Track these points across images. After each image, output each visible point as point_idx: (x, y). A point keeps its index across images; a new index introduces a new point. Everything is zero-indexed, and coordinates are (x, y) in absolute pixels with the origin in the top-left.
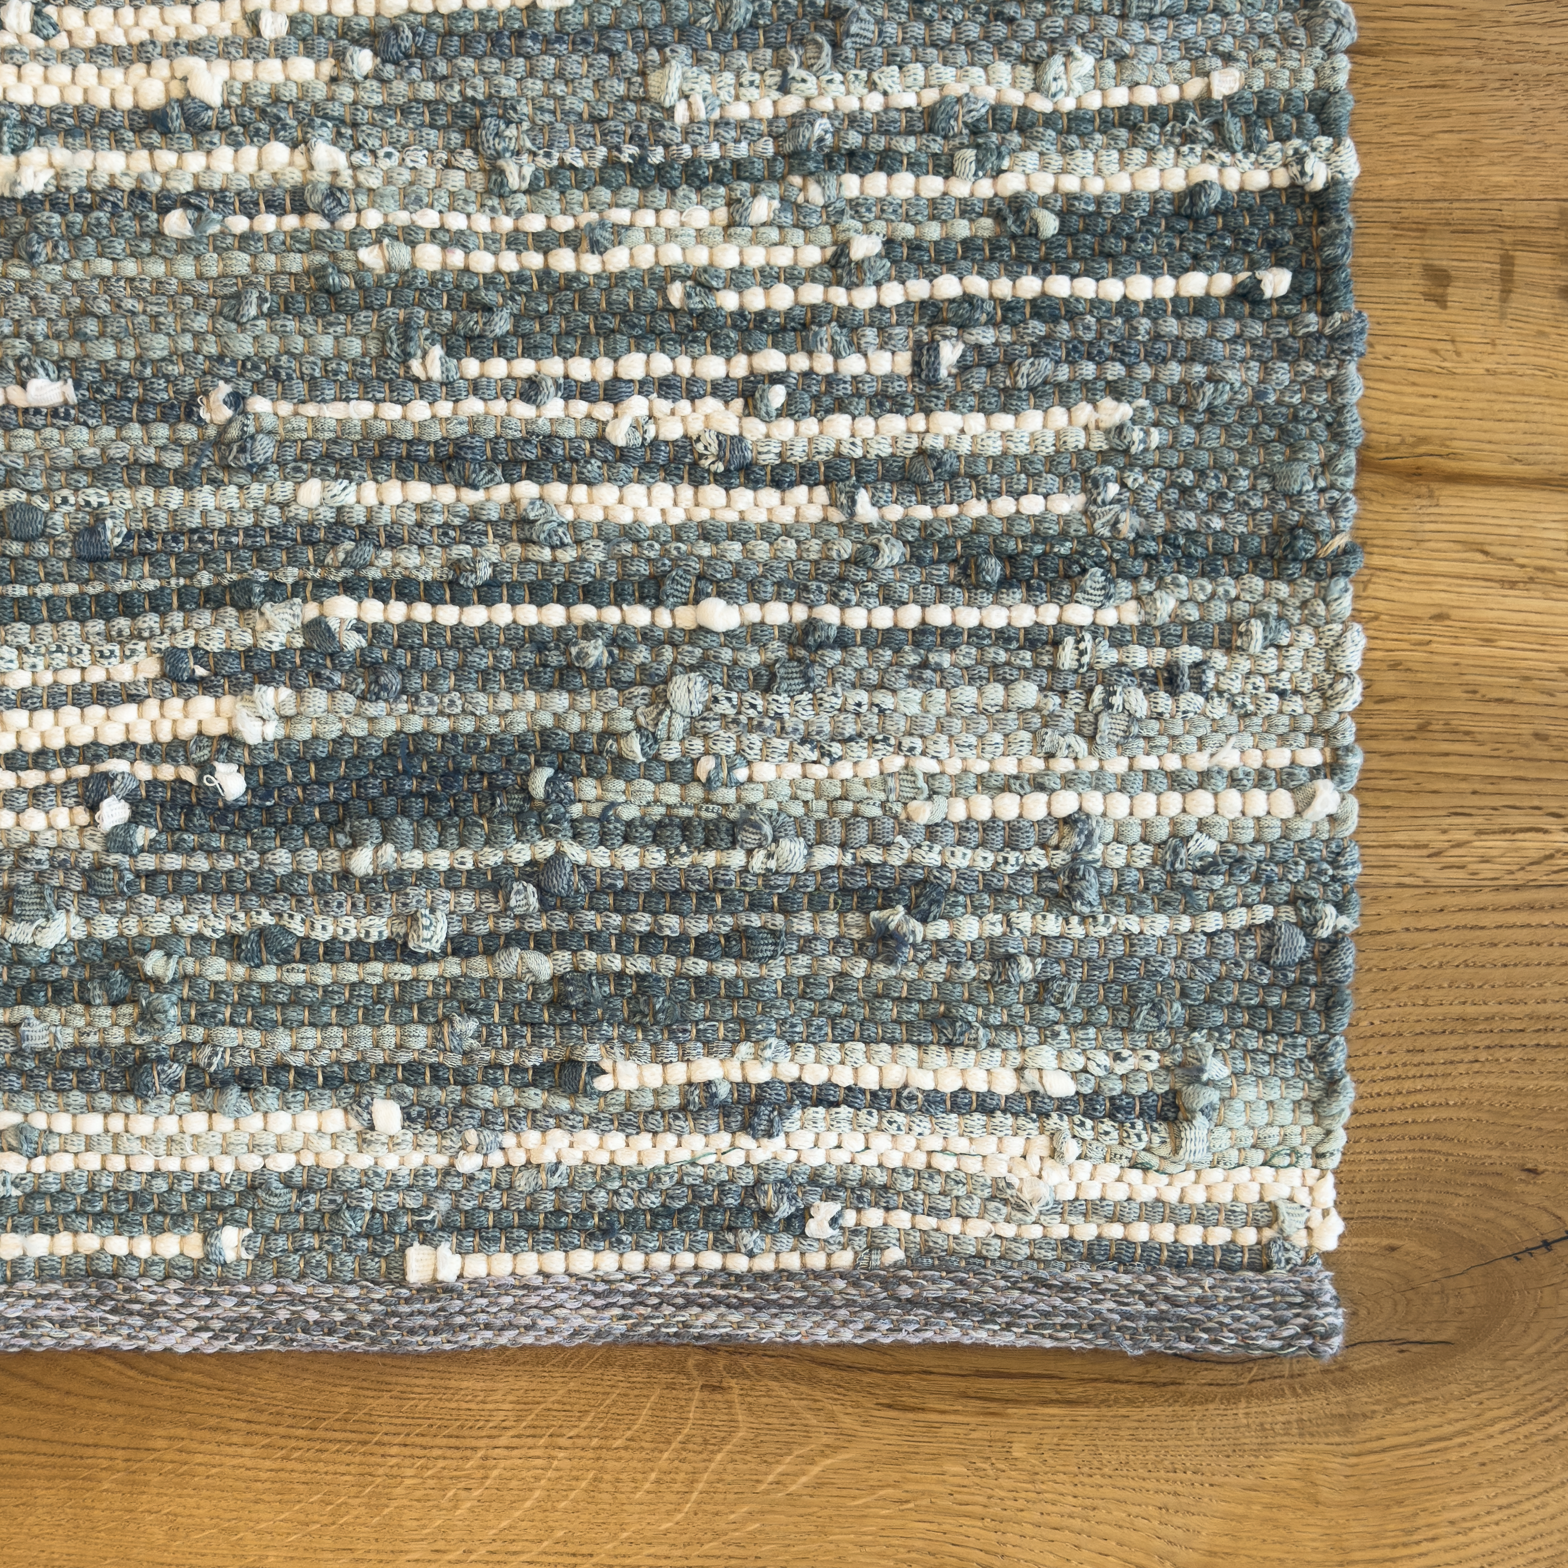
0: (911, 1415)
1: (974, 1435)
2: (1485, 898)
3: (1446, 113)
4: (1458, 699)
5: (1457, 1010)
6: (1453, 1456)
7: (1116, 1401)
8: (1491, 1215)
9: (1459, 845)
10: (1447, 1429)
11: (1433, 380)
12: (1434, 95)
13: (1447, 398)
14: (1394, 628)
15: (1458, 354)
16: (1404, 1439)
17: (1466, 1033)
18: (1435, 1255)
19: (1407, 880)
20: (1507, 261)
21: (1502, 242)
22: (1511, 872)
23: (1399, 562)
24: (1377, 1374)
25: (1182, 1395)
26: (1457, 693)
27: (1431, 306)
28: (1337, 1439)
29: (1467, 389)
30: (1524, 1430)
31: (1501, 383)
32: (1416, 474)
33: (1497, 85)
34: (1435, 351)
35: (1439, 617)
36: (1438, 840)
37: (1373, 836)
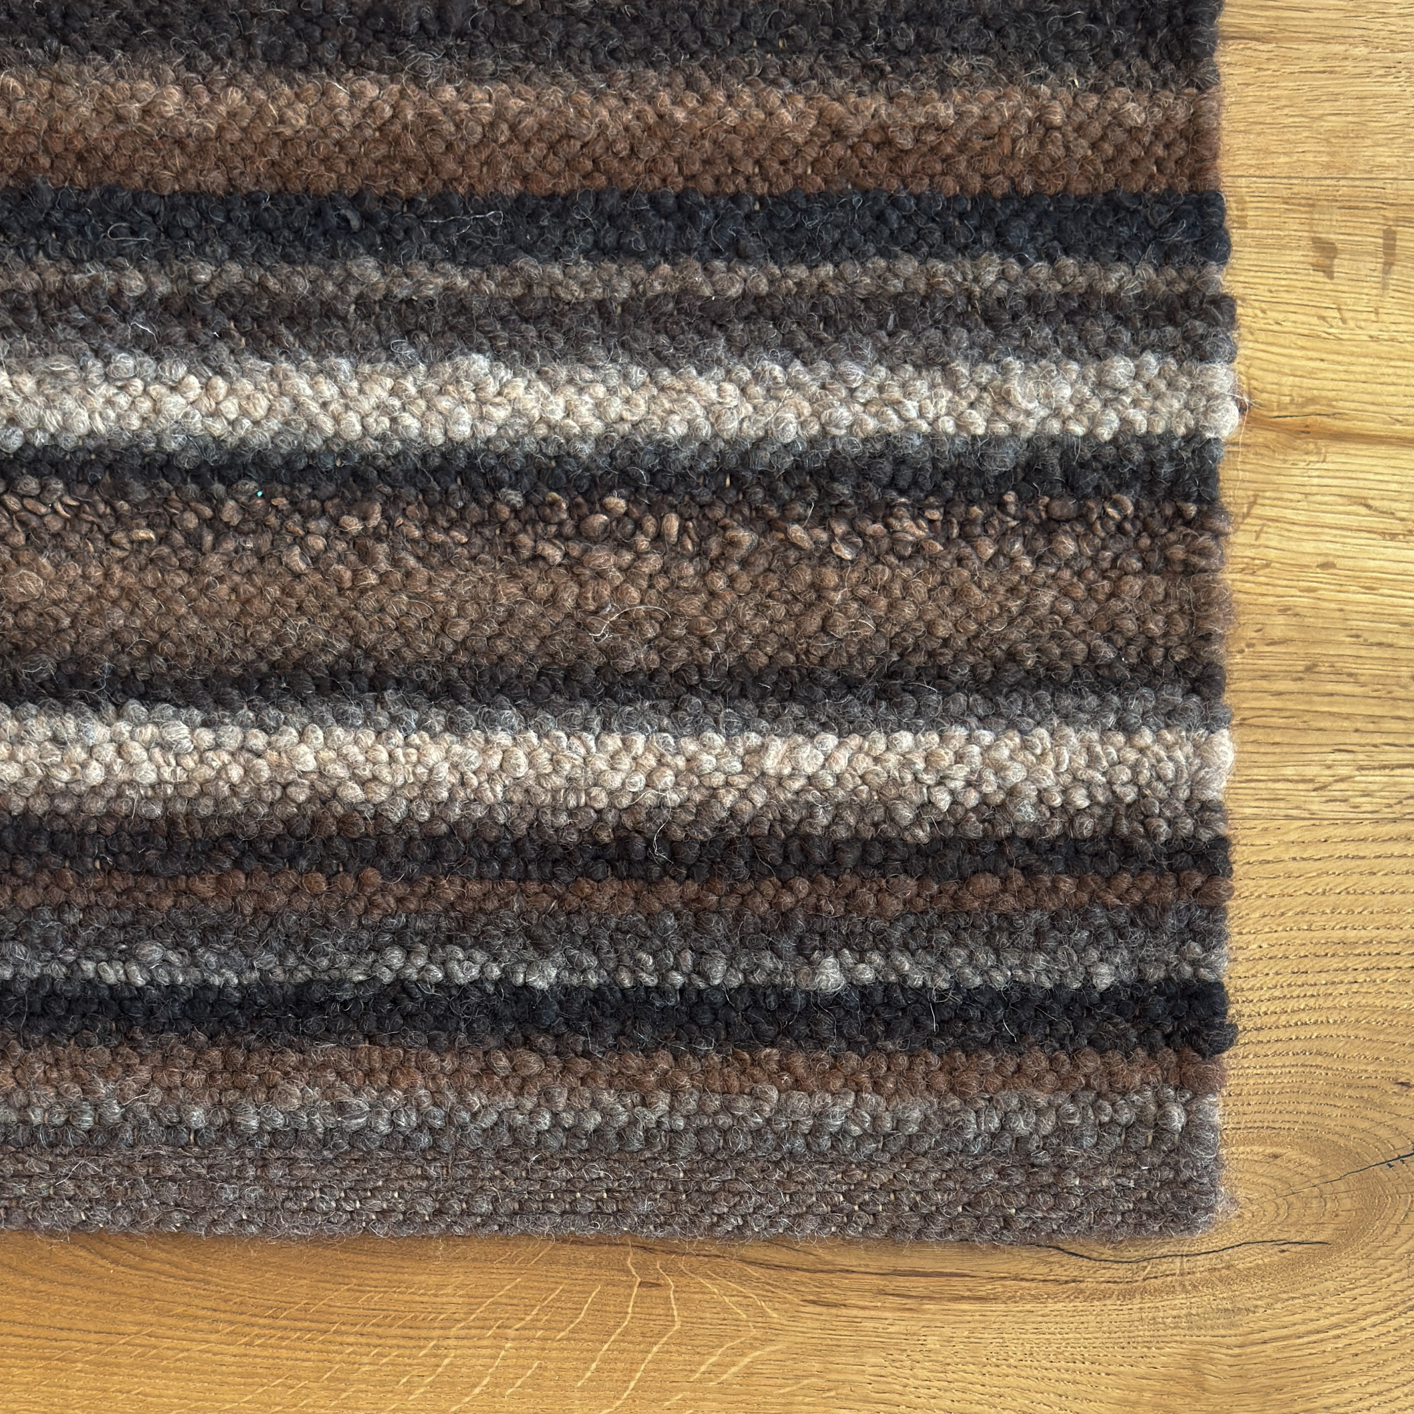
0: (834, 1311)
1: (892, 1329)
2: (1366, 829)
3: (1334, 97)
4: (1342, 643)
5: (1338, 934)
6: (1329, 1347)
7: (1022, 1298)
8: (1366, 1125)
9: (1342, 780)
10: (1324, 1323)
11: (1319, 344)
12: (1322, 80)
13: (1334, 362)
14: (1285, 575)
15: (1344, 321)
16: (1285, 1332)
17: (1347, 955)
18: (1314, 1162)
19: (1294, 812)
20: (1390, 236)
21: (1385, 218)
22: (1390, 806)
23: (1289, 514)
24: (1258, 1273)
25: (1082, 1291)
26: (1342, 637)
27: (1320, 277)
28: (1222, 1332)
29: (1352, 354)
30: (1394, 1323)
31: (1383, 349)
32: (1306, 432)
33: (1381, 72)
34: (1323, 318)
35: (1324, 566)
36: (1324, 777)
37: (1263, 771)
